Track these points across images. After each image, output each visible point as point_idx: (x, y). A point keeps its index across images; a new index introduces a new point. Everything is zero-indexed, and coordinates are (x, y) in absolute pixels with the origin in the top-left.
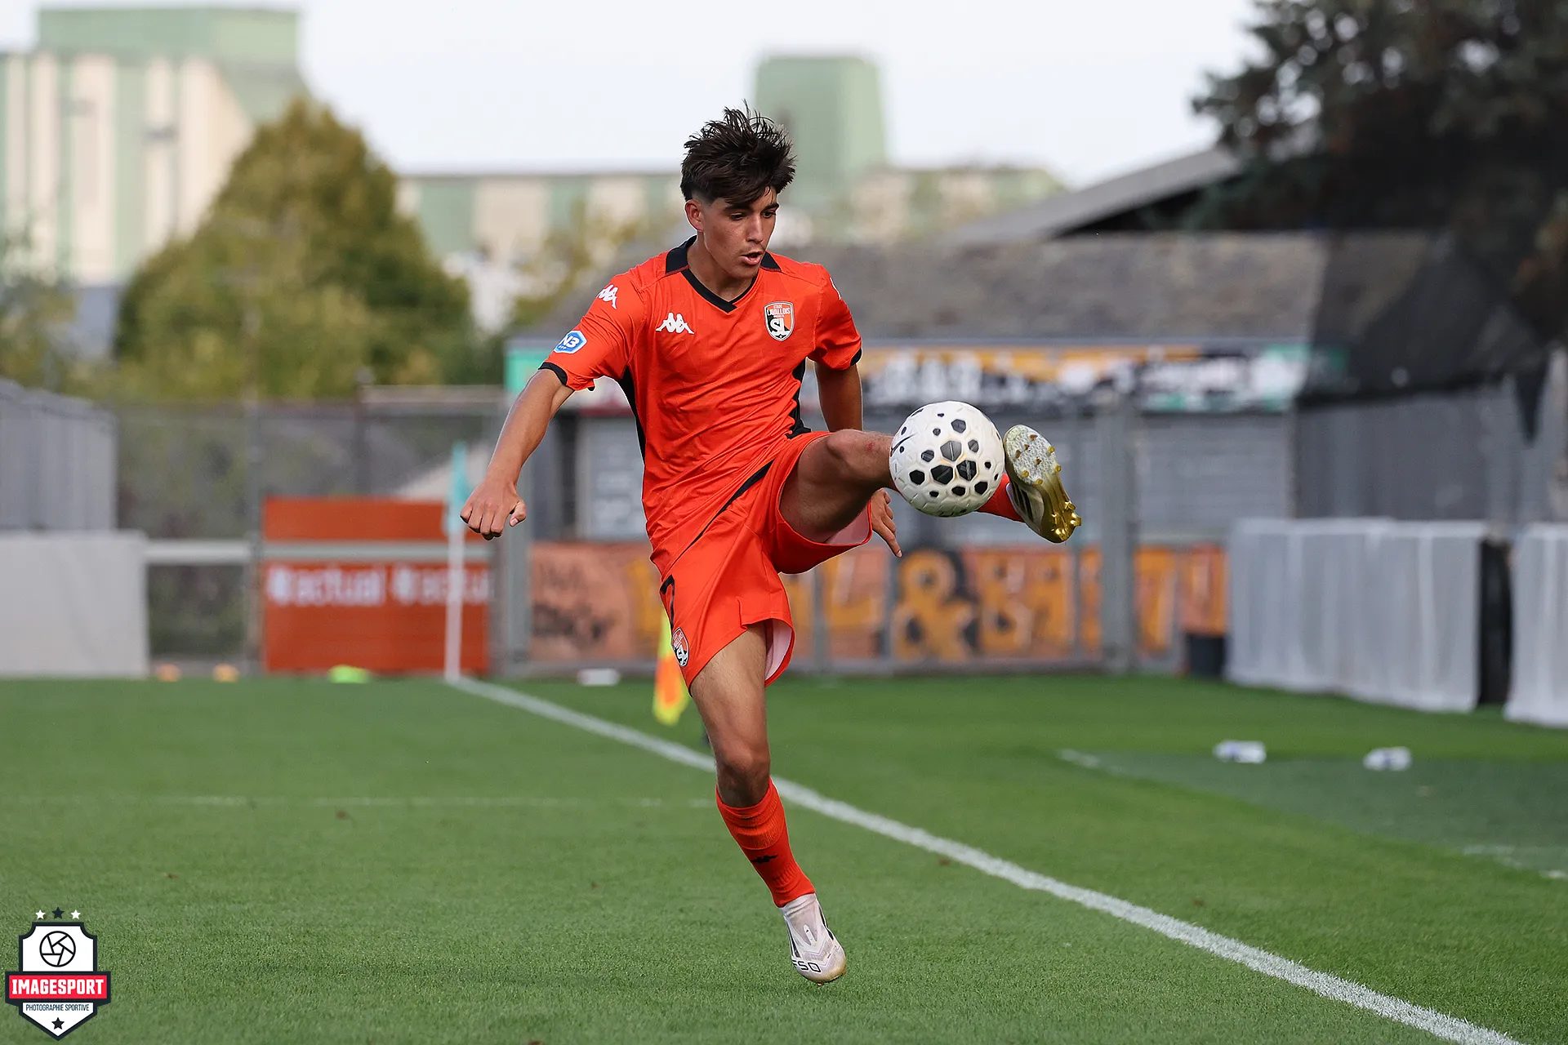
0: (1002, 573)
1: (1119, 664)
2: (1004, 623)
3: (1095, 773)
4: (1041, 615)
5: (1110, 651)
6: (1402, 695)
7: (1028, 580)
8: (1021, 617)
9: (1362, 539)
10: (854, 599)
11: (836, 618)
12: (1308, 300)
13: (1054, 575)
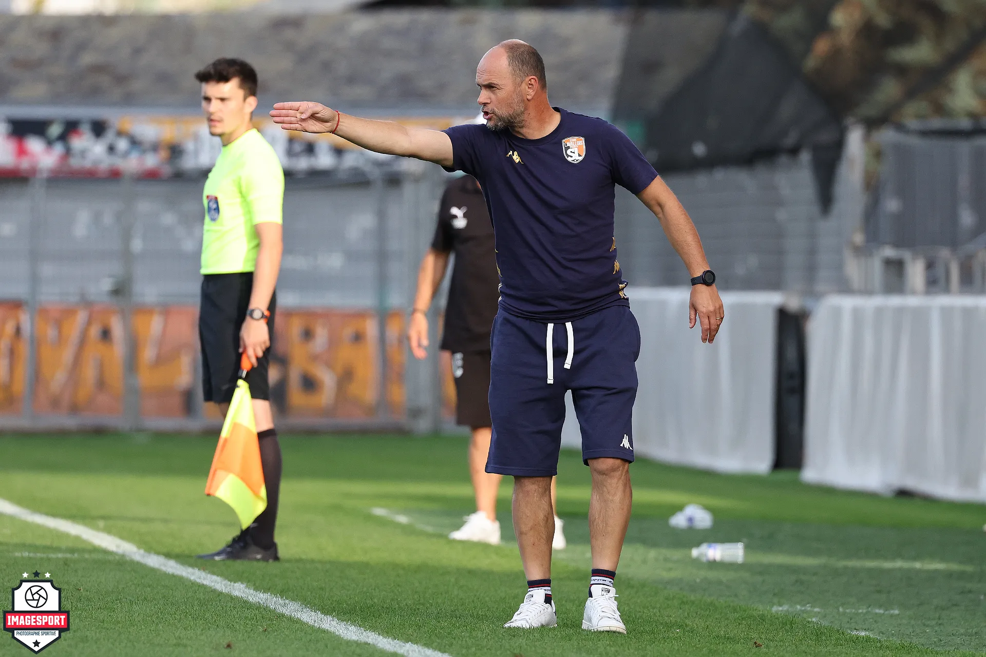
0: (308, 334)
1: (423, 425)
2: (309, 384)
3: (408, 530)
4: (346, 377)
5: (416, 413)
6: (700, 459)
7: (333, 342)
8: (327, 379)
9: (663, 304)
10: (163, 360)
11: (146, 378)
12: (611, 73)
13: (358, 338)
